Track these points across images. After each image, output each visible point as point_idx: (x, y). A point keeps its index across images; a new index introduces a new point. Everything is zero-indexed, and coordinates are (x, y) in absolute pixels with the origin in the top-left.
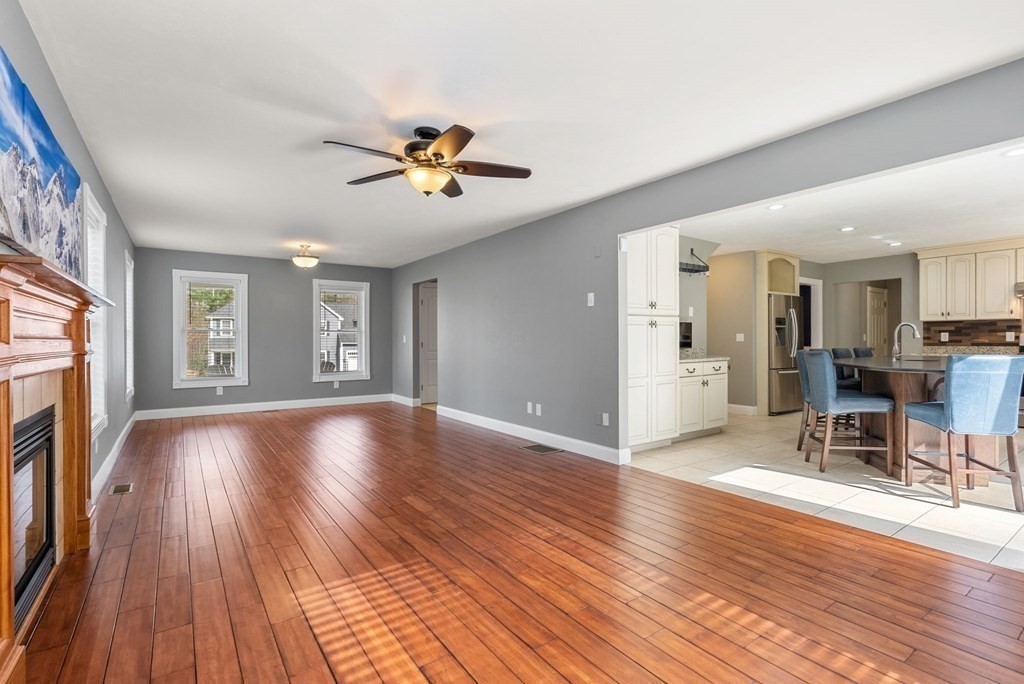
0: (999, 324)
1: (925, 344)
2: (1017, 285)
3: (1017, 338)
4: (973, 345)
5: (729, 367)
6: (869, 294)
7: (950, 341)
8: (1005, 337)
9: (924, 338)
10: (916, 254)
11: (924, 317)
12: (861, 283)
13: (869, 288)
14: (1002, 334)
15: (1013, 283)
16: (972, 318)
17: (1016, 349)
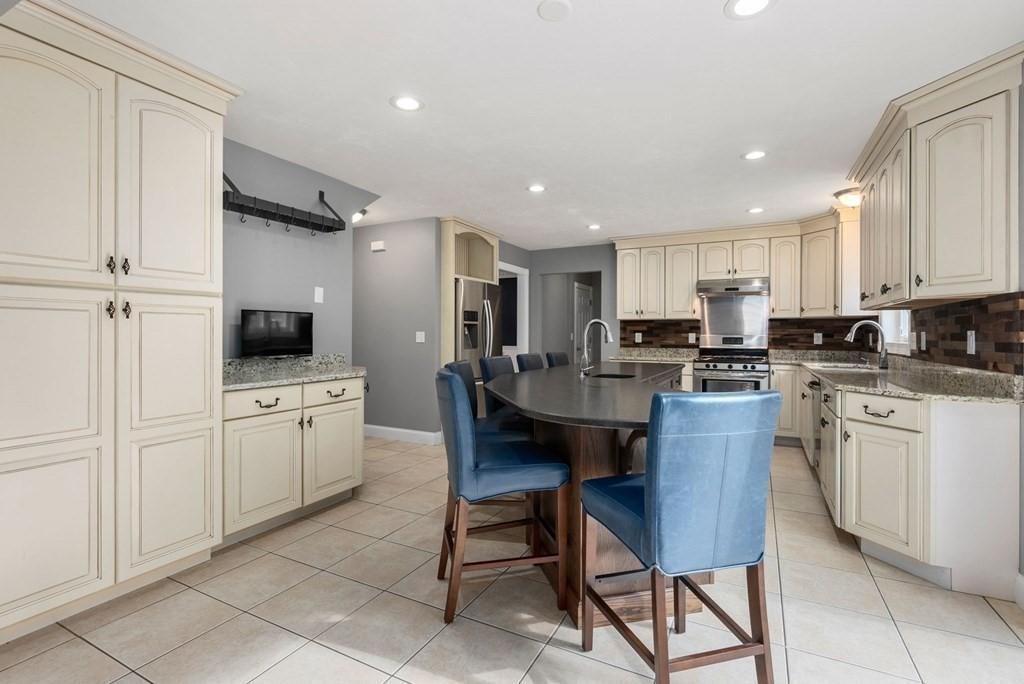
0: (683, 325)
1: (622, 346)
2: (698, 282)
3: (698, 339)
4: (662, 346)
5: (367, 388)
6: (576, 290)
7: (643, 342)
8: (687, 338)
9: (622, 339)
10: (614, 244)
11: (621, 315)
12: (568, 275)
13: (576, 284)
14: (684, 335)
15: (695, 281)
16: (661, 317)
17: (696, 351)
